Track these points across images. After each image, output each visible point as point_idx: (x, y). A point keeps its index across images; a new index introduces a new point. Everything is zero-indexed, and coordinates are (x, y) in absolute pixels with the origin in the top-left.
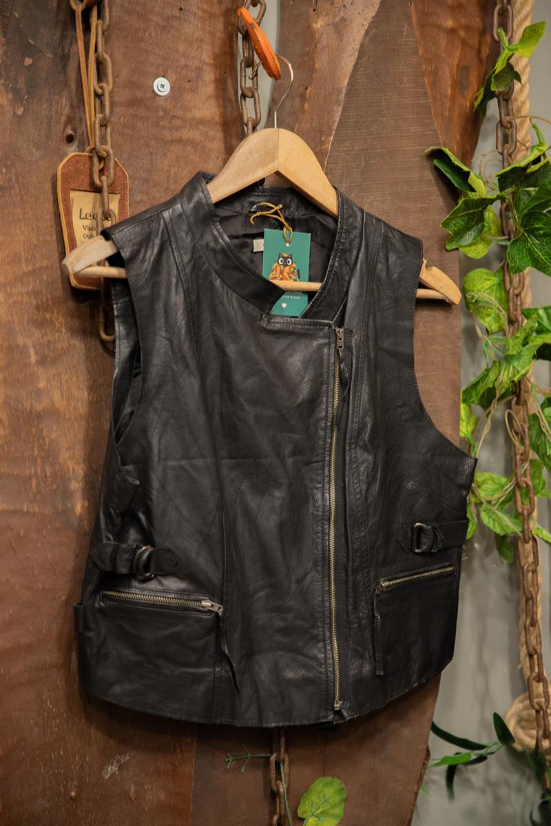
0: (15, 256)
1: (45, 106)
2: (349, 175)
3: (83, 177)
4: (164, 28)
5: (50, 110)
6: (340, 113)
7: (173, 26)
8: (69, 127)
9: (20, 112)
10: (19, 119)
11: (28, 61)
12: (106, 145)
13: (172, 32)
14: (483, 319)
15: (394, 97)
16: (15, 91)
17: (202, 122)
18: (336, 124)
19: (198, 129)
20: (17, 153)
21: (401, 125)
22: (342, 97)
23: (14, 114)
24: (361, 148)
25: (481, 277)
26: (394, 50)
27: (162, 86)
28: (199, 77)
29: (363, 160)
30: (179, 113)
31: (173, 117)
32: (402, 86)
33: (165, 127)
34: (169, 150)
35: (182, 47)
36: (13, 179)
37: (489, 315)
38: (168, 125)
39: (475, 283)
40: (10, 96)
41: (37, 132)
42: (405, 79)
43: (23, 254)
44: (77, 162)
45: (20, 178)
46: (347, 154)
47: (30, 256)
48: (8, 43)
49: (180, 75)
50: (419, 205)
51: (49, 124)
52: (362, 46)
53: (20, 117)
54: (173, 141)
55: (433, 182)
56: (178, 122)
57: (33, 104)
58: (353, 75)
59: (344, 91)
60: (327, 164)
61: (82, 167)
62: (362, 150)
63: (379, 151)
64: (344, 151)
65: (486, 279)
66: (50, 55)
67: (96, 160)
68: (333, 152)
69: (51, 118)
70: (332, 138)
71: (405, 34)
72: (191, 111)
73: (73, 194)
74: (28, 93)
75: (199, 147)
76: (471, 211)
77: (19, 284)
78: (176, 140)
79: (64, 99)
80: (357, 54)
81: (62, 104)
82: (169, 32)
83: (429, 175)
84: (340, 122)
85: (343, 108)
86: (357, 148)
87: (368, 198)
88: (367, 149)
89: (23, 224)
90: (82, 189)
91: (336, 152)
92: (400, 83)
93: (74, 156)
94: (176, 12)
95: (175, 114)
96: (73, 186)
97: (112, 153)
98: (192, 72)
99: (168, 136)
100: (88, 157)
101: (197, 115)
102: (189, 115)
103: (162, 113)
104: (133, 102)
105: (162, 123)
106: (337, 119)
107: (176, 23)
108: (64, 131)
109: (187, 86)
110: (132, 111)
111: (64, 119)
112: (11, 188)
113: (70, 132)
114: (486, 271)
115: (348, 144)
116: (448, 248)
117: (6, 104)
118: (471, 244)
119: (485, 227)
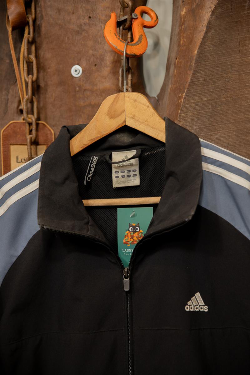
1: (4, 93)
3: (19, 136)
4: (78, 33)
5: (7, 95)
6: (191, 75)
7: (84, 30)
8: (21, 104)
13: (83, 33)
15: (238, 57)
17: (103, 91)
18: (188, 84)
21: (244, 78)
22: (193, 64)
24: (209, 99)
27: (76, 71)
28: (102, 59)
29: (210, 107)
30: (88, 86)
31: (85, 90)
32: (244, 48)
33: (80, 98)
34: (83, 112)
35: (90, 43)
38: (81, 96)
44: (15, 127)
46: (197, 105)
49: (89, 62)
51: (6, 104)
52: (209, 23)
54: (85, 106)
56: (88, 93)
59: (194, 58)
60: (180, 114)
61: (18, 130)
63: (224, 99)
64: (194, 103)
67: (27, 125)
68: (185, 104)
69: (8, 99)
70: (184, 95)
71: (247, 8)
72: (96, 85)
73: (12, 147)
78: (88, 105)
80: (205, 29)
81: (16, 91)
82: (81, 34)
84: (192, 82)
85: (194, 71)
86: (206, 99)
87: (215, 135)
88: (213, 100)
90: (19, 143)
91: (187, 104)
92: (243, 46)
93: (12, 123)
94: (86, 20)
95: (86, 88)
96: (12, 142)
97: (34, 120)
98: (97, 58)
99: (82, 103)
100: (23, 123)
101: (101, 86)
102: (95, 88)
103: (77, 89)
104: (61, 83)
105: (78, 96)
106: (189, 80)
107: (86, 28)
108: (18, 107)
109: (94, 68)
110: (60, 89)
111: (17, 99)
113: (21, 107)
115: (198, 97)
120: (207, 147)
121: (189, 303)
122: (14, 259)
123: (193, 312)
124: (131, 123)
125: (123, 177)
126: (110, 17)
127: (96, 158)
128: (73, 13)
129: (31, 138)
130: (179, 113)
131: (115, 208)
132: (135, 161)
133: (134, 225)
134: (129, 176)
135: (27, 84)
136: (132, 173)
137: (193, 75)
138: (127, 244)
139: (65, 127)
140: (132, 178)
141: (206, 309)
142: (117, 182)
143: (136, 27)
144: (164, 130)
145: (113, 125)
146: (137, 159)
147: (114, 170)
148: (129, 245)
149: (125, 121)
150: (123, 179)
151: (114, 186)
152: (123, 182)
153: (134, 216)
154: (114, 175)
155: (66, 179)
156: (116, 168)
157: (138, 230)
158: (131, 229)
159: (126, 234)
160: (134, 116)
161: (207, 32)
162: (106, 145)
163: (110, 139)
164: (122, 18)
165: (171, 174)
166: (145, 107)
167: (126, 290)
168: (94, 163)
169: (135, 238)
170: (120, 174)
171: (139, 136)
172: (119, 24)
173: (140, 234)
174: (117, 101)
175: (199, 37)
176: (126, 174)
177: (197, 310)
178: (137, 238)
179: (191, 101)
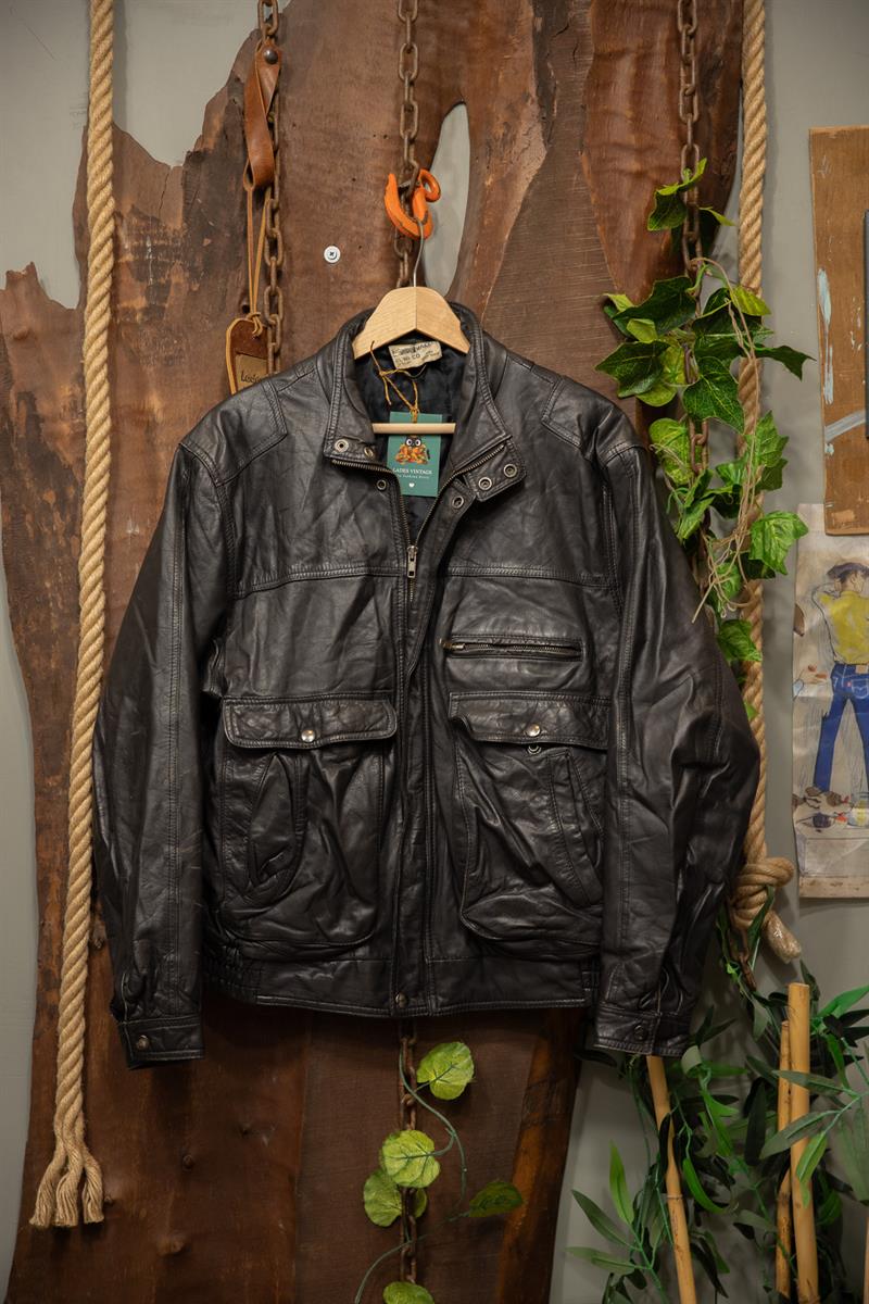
0: (180, 418)
1: (220, 281)
4: (336, 200)
5: (226, 285)
6: (499, 267)
7: (345, 197)
8: (246, 299)
9: (195, 288)
10: (193, 295)
11: (207, 242)
13: (344, 201)
14: (670, 471)
15: (561, 247)
16: (192, 270)
17: (371, 285)
18: (495, 279)
19: (368, 291)
20: (190, 326)
21: (569, 275)
22: (503, 252)
23: (190, 290)
24: (523, 300)
25: (666, 427)
26: (561, 200)
28: (370, 241)
29: (524, 312)
30: (349, 278)
31: (344, 282)
32: (572, 235)
33: (336, 292)
34: (339, 314)
35: (353, 216)
36: (184, 349)
37: (677, 467)
38: (338, 290)
39: (659, 433)
40: (187, 274)
41: (211, 306)
42: (574, 228)
43: (188, 416)
44: (242, 327)
45: (191, 348)
46: (507, 308)
48: (189, 226)
49: (351, 242)
51: (224, 298)
52: (525, 200)
53: (195, 293)
54: (343, 305)
56: (349, 287)
57: (209, 280)
58: (514, 229)
59: (505, 245)
62: (523, 302)
63: (543, 302)
64: (502, 305)
65: (670, 429)
66: (228, 235)
68: (491, 306)
69: (227, 291)
70: (490, 293)
71: (574, 183)
72: (361, 275)
73: (238, 358)
74: (205, 270)
76: (640, 357)
78: (347, 304)
79: (240, 273)
80: (519, 208)
81: (238, 279)
82: (341, 202)
83: (602, 324)
84: (500, 277)
85: (504, 262)
86: (518, 301)
88: (529, 301)
89: (190, 389)
91: (494, 306)
92: (569, 233)
93: (240, 321)
94: (349, 183)
95: (345, 279)
98: (363, 238)
99: (337, 300)
101: (367, 278)
102: (359, 279)
103: (332, 279)
104: (307, 271)
105: (332, 289)
106: (497, 274)
107: (348, 194)
108: (240, 302)
109: (358, 252)
110: (306, 279)
111: (239, 291)
112: (181, 357)
113: (245, 303)
114: (670, 420)
115: (508, 297)
116: (620, 395)
117: (182, 281)
118: (647, 392)
119: (667, 373)
126: (386, 182)
128: (330, 172)
129: (274, 347)
135: (265, 269)
137: (502, 267)
143: (418, 199)
161: (522, 211)
164: (405, 184)
172: (401, 191)
175: (511, 217)
179: (500, 302)
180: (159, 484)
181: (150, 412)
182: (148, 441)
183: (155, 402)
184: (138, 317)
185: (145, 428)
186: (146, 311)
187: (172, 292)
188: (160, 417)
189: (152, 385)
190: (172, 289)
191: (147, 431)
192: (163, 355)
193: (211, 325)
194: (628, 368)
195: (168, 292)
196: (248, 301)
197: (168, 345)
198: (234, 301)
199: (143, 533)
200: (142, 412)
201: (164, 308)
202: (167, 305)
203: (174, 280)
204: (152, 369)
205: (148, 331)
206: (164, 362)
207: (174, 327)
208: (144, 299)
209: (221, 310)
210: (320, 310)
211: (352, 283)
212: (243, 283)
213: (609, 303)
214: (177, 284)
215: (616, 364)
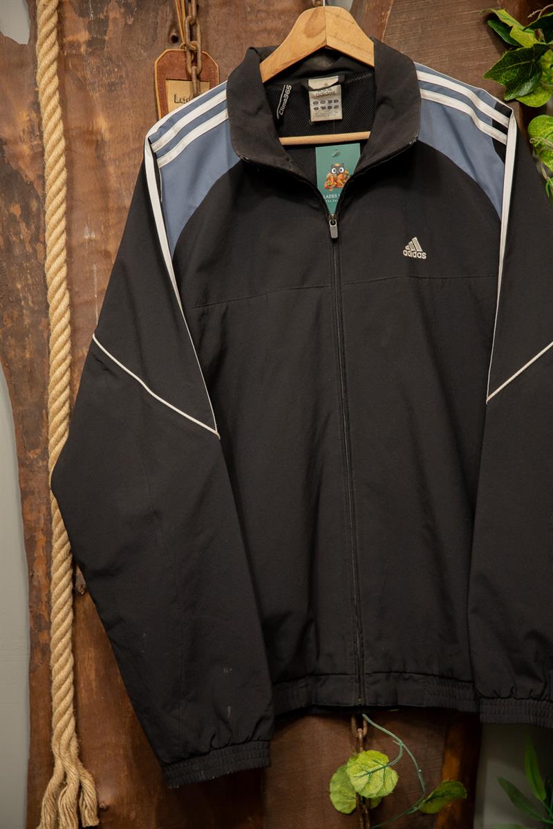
0: (124, 137)
1: (152, 15)
2: (406, 43)
3: (178, 69)
5: (156, 19)
8: (174, 30)
9: (130, 22)
10: (129, 28)
12: (196, 40)
14: (547, 162)
16: (127, 6)
17: (282, 12)
19: (280, 19)
20: (128, 55)
23: (126, 24)
24: (418, 17)
25: (544, 123)
29: (420, 28)
30: (263, 7)
31: (259, 11)
33: (252, 20)
34: (256, 40)
36: (124, 76)
37: (552, 158)
38: (254, 18)
39: (538, 129)
40: (123, 10)
41: (144, 37)
43: (131, 134)
44: (171, 57)
45: (130, 74)
46: (405, 25)
47: (137, 136)
50: (477, 63)
51: (155, 30)
53: (130, 26)
54: (259, 31)
55: (490, 41)
56: (263, 15)
57: (141, 14)
61: (176, 61)
62: (419, 19)
63: (436, 18)
64: (400, 23)
65: (548, 125)
67: (188, 53)
68: (390, 24)
69: (157, 24)
70: (389, 13)
72: (273, 4)
73: (169, 84)
74: (138, 6)
75: (282, 34)
76: (523, 63)
77: (127, 159)
78: (262, 30)
79: (168, 8)
81: (166, 12)
83: (485, 36)
86: (414, 18)
87: (426, 61)
88: (423, 19)
89: (131, 111)
90: (177, 79)
91: (393, 24)
93: (168, 52)
95: (260, 9)
96: (168, 76)
97: (199, 46)
99: (254, 27)
100: (181, 52)
102: (272, 8)
103: (249, 9)
105: (249, 18)
108: (169, 34)
110: (225, 10)
111: (168, 23)
112: (122, 83)
113: (174, 34)
114: (547, 117)
115: (405, 16)
116: (507, 99)
117: (118, 16)
118: (529, 94)
119: (544, 77)
120: (422, 70)
121: (407, 247)
122: (192, 212)
123: (410, 258)
124: (333, 43)
125: (324, 108)
127: (289, 87)
130: (383, 34)
131: (312, 147)
132: (336, 89)
133: (337, 165)
134: (330, 108)
136: (333, 104)
138: (329, 189)
139: (252, 48)
140: (333, 110)
141: (424, 256)
142: (316, 115)
144: (373, 52)
145: (312, 45)
146: (340, 85)
147: (312, 102)
148: (331, 190)
149: (325, 41)
150: (323, 112)
151: (312, 121)
152: (323, 115)
153: (336, 155)
154: (312, 107)
155: (259, 109)
156: (314, 97)
157: (343, 171)
158: (334, 171)
159: (328, 176)
160: (337, 34)
162: (301, 71)
163: (307, 63)
165: (384, 100)
166: (350, 24)
167: (333, 237)
168: (288, 92)
169: (339, 181)
170: (320, 105)
171: (341, 59)
173: (345, 176)
174: (316, 16)
176: (326, 105)
177: (415, 257)
178: (342, 180)
179: (398, 21)
180: (110, 195)
181: (99, 132)
182: (98, 157)
183: (102, 123)
184: (83, 49)
185: (94, 147)
186: (89, 43)
187: (111, 26)
188: (107, 136)
189: (98, 108)
190: (111, 24)
191: (97, 149)
192: (106, 82)
193: (145, 54)
194: (511, 74)
195: (107, 26)
196: (178, 32)
197: (110, 72)
198: (164, 32)
199: (99, 238)
200: (91, 132)
201: (105, 40)
202: (106, 38)
203: (112, 15)
204: (98, 94)
205: (93, 61)
206: (107, 88)
207: (114, 58)
208: (87, 32)
209: (154, 41)
210: (238, 37)
211: (266, 11)
212: (170, 17)
213: (493, 17)
214: (115, 19)
215: (501, 72)
